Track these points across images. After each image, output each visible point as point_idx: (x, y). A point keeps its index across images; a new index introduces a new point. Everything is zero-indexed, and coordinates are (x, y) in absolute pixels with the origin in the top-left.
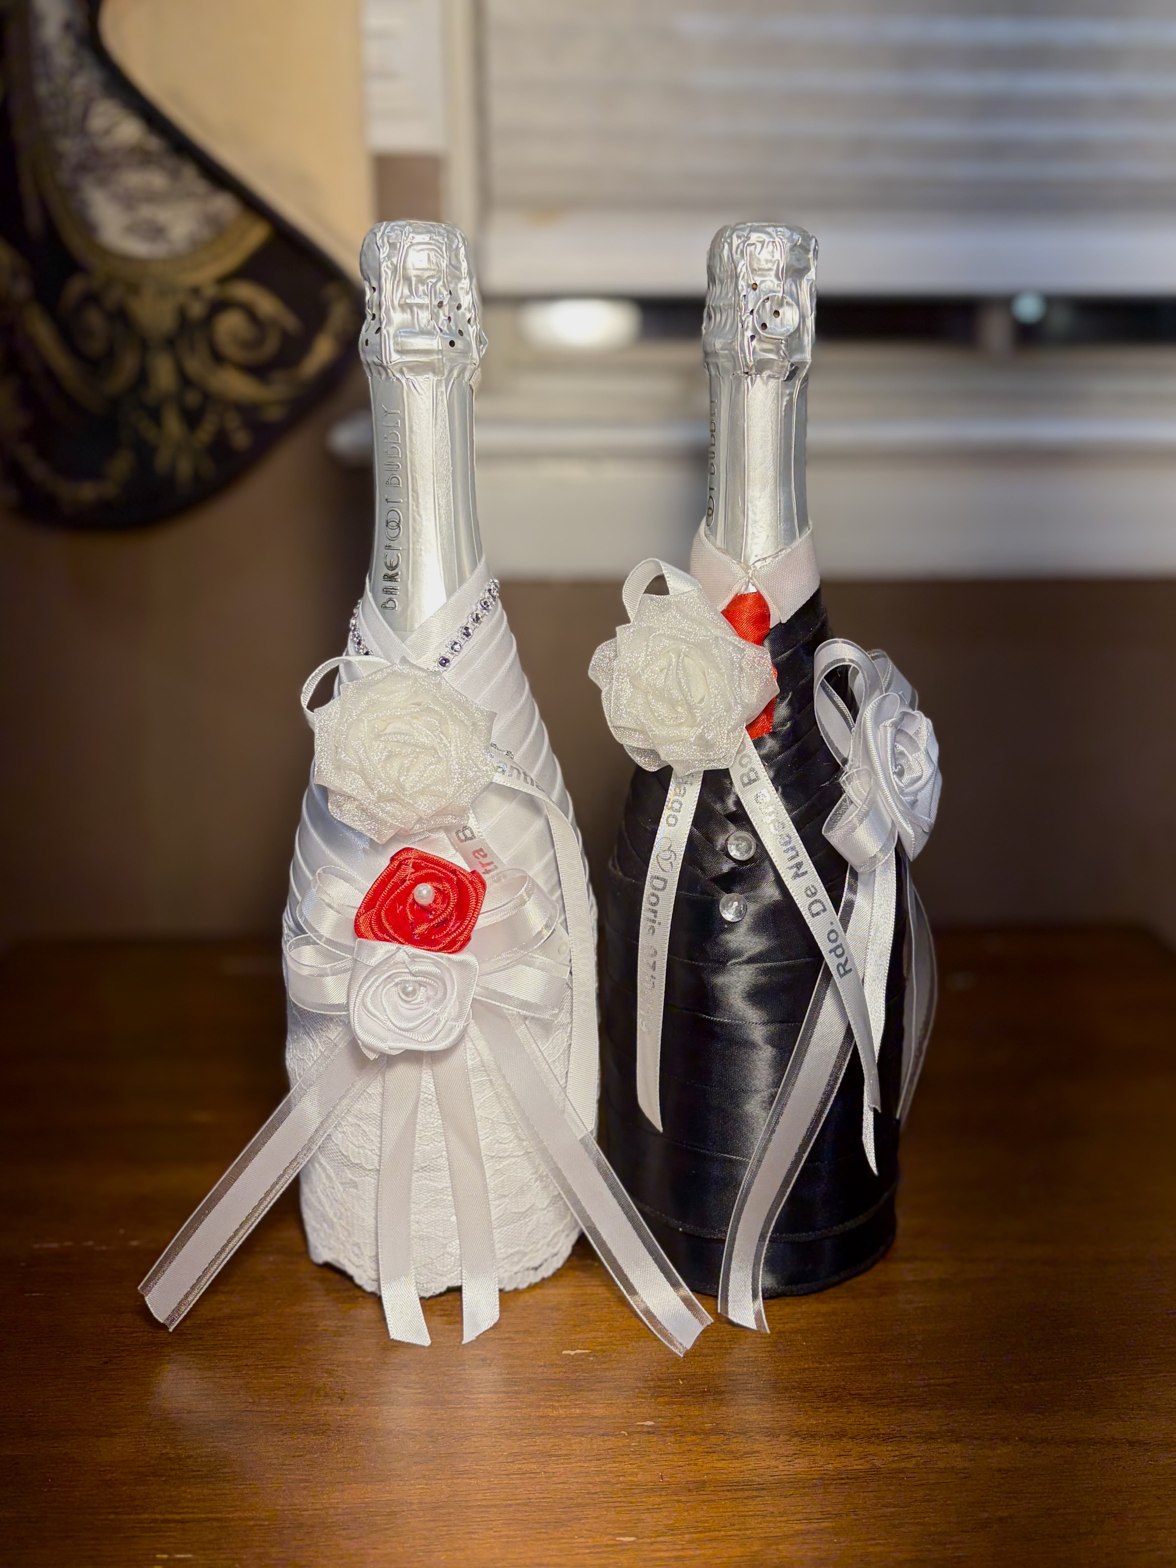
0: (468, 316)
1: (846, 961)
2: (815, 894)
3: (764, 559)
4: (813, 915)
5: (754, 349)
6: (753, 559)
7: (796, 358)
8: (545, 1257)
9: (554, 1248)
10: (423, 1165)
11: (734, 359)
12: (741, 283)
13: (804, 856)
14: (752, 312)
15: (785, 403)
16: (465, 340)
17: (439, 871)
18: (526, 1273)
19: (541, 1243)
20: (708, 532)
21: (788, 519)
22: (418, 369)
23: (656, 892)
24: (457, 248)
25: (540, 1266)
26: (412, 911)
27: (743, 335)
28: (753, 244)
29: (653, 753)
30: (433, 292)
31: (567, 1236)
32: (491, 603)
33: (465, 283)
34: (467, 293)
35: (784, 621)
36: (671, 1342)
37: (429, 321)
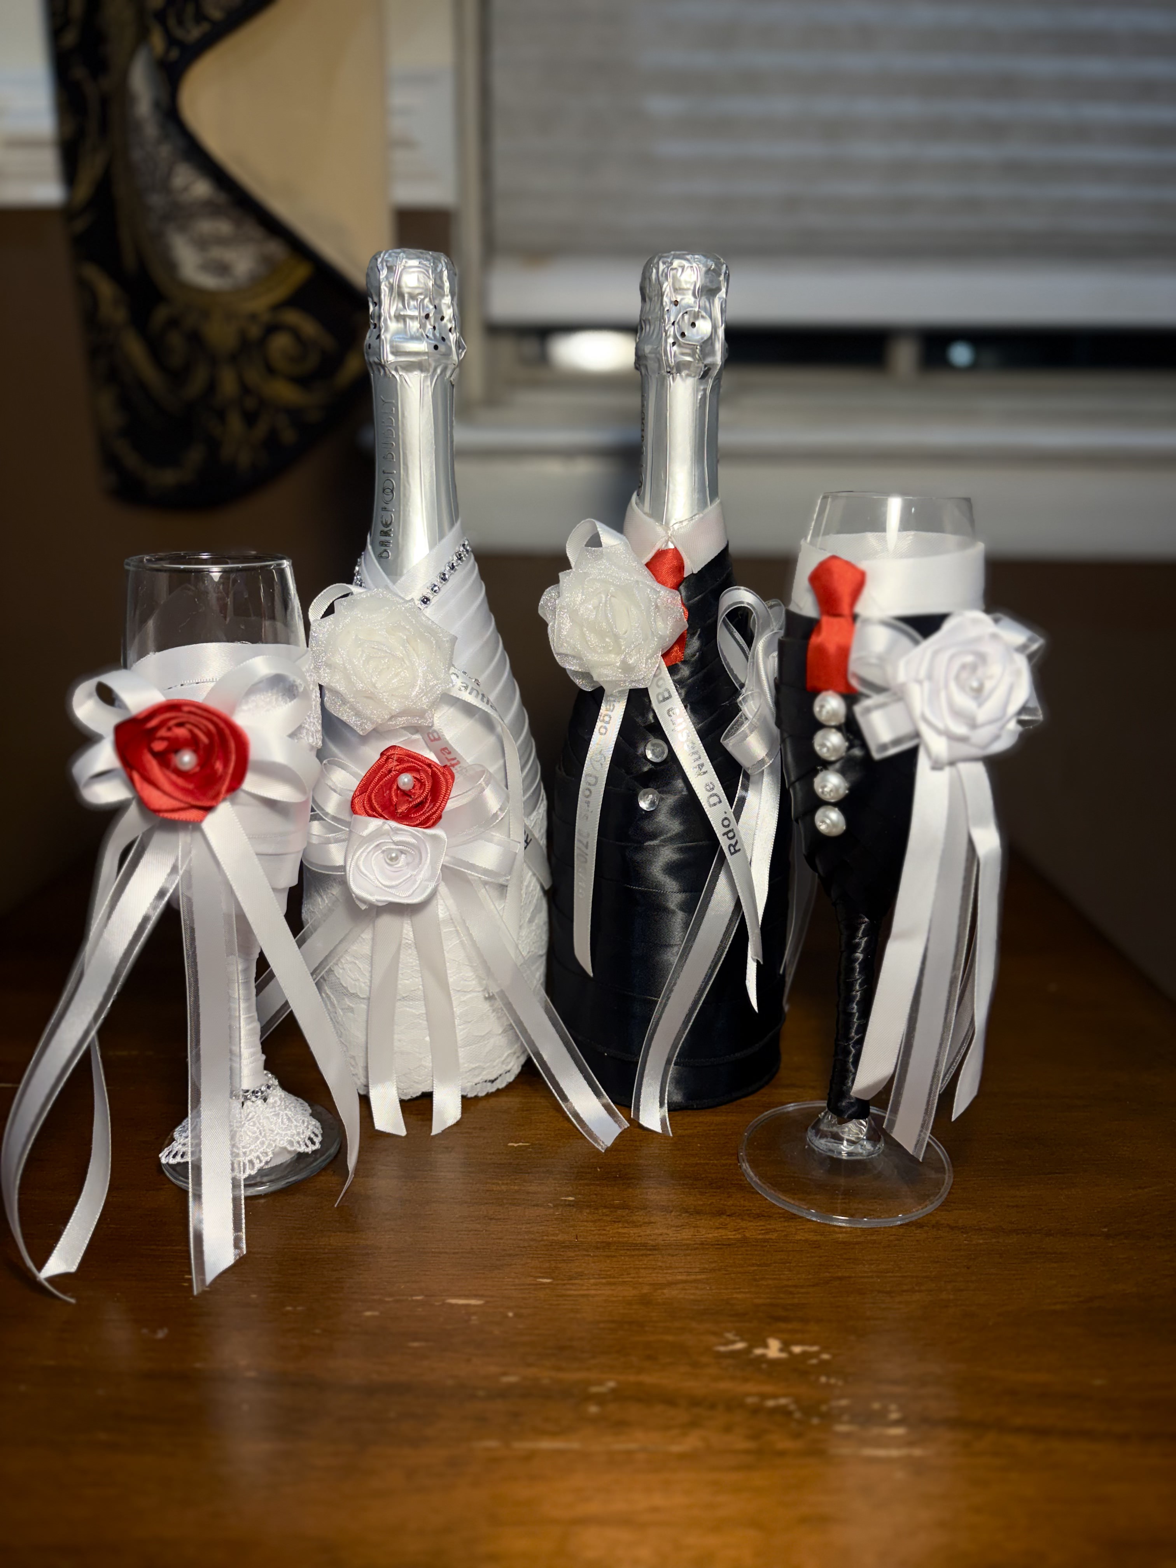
0: (449, 326)
1: (736, 842)
2: (713, 789)
3: (681, 522)
4: (711, 806)
5: (675, 353)
6: (672, 522)
7: (709, 360)
8: (500, 1072)
9: (507, 1066)
10: (404, 995)
11: (659, 360)
12: (665, 299)
13: (705, 759)
14: (673, 324)
15: (699, 397)
16: (447, 345)
17: (418, 765)
18: (485, 1084)
19: (497, 1061)
20: (638, 501)
21: (702, 490)
22: (409, 367)
23: (589, 787)
24: (441, 271)
25: (496, 1079)
26: (397, 795)
27: (666, 342)
28: (675, 269)
29: (587, 676)
30: (421, 304)
31: (518, 1057)
32: (465, 556)
33: (447, 300)
34: (449, 307)
35: (695, 572)
36: (596, 1142)
37: (418, 330)
